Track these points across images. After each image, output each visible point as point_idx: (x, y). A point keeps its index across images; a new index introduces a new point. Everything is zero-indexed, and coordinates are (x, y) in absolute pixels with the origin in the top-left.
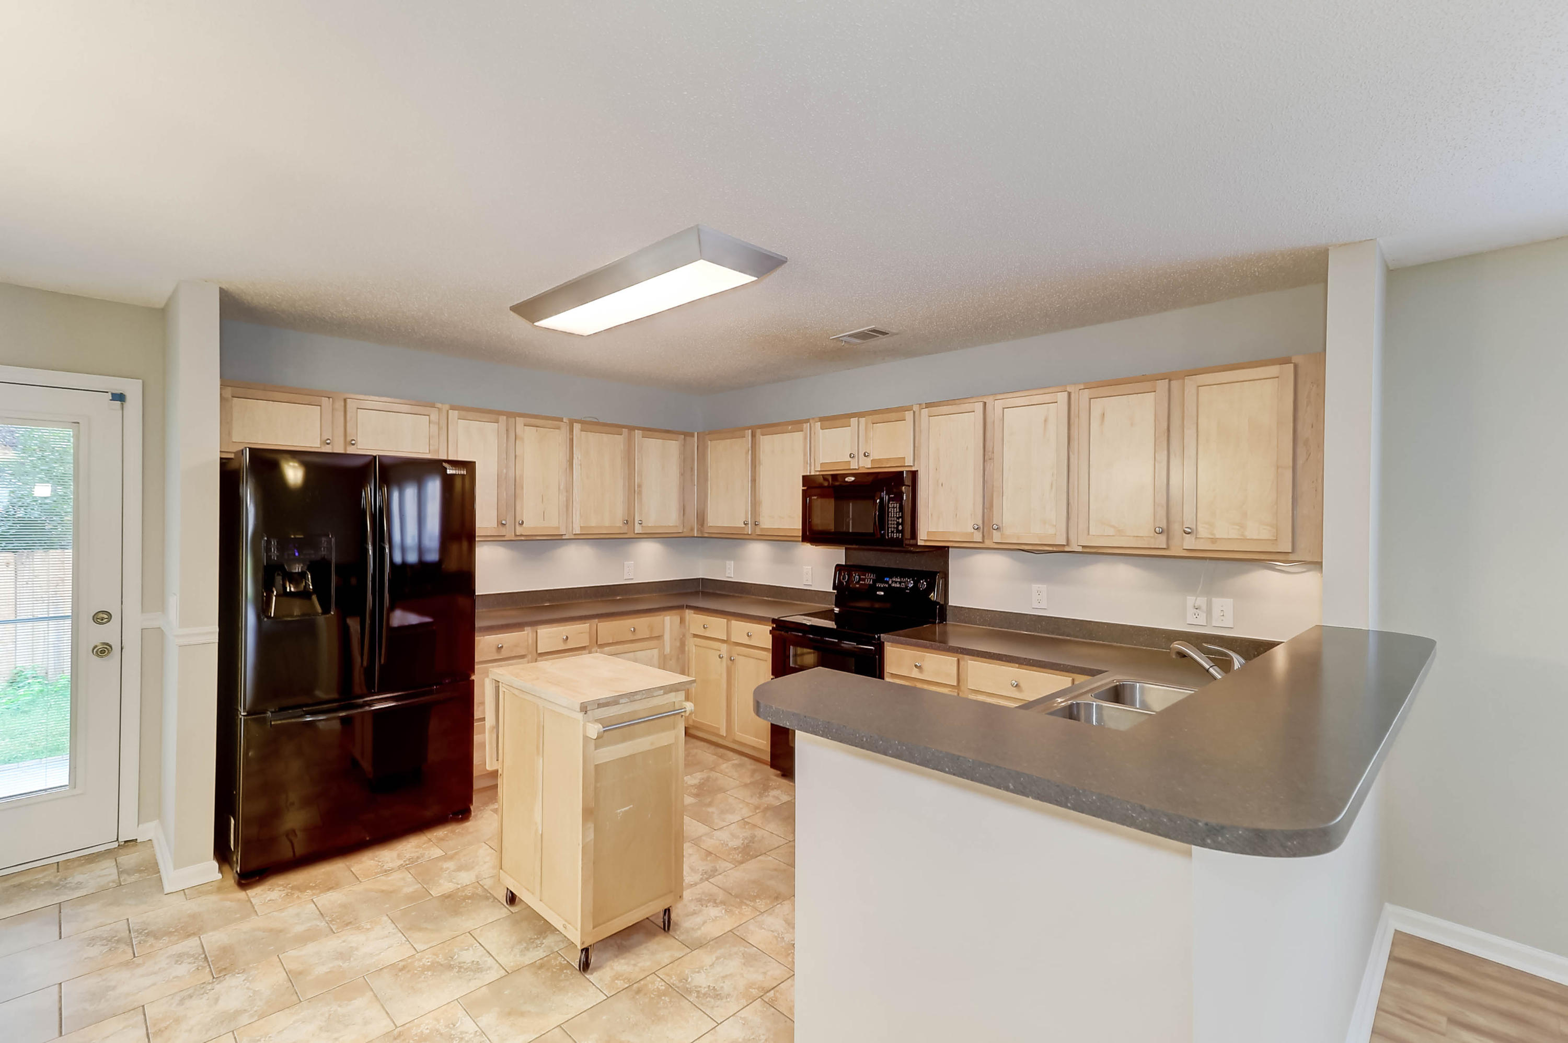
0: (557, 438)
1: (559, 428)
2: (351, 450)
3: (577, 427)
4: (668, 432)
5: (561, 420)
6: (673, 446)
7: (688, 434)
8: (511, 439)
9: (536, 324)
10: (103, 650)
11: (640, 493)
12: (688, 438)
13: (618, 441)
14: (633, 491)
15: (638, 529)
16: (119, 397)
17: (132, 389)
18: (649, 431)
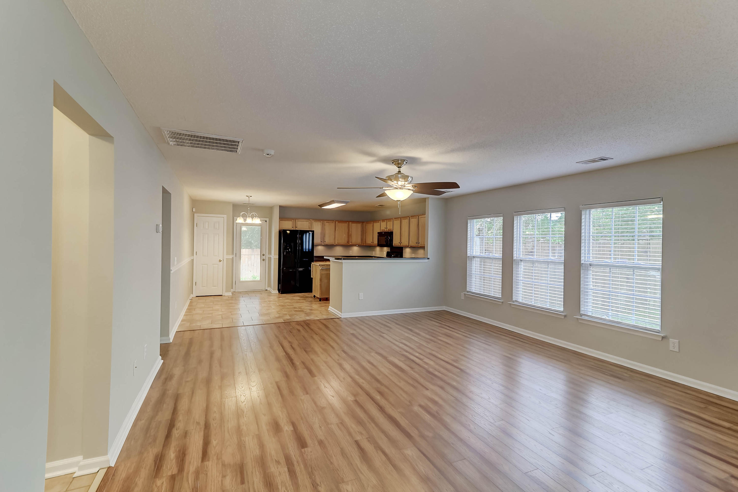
0: (333, 225)
1: (333, 223)
2: (297, 229)
3: (337, 222)
4: (358, 222)
5: (334, 221)
6: (359, 225)
7: (363, 222)
8: (323, 225)
9: (322, 208)
10: (264, 260)
11: (351, 236)
12: (363, 223)
13: (346, 224)
14: (349, 236)
15: (350, 243)
16: (266, 221)
17: (267, 220)
18: (353, 222)
